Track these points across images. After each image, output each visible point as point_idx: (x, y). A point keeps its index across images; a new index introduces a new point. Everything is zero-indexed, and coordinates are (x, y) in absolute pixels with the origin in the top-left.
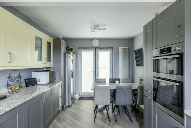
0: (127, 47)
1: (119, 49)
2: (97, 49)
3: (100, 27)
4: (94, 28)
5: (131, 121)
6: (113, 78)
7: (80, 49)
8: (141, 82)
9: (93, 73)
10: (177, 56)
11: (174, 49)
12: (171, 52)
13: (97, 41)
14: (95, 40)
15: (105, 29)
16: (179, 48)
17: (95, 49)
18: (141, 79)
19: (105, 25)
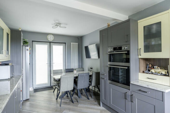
0: (77, 44)
1: (71, 44)
2: (51, 43)
3: (61, 25)
4: (56, 25)
5: (88, 99)
6: (66, 68)
7: (33, 42)
8: (91, 70)
9: (48, 65)
10: (126, 52)
11: (124, 48)
12: (121, 50)
13: (52, 36)
14: (50, 35)
15: (65, 27)
16: (127, 48)
17: (49, 43)
18: (91, 67)
19: (67, 24)
